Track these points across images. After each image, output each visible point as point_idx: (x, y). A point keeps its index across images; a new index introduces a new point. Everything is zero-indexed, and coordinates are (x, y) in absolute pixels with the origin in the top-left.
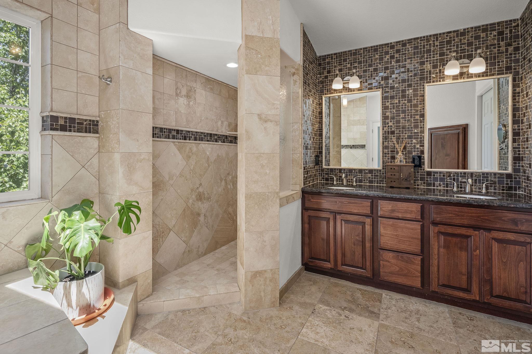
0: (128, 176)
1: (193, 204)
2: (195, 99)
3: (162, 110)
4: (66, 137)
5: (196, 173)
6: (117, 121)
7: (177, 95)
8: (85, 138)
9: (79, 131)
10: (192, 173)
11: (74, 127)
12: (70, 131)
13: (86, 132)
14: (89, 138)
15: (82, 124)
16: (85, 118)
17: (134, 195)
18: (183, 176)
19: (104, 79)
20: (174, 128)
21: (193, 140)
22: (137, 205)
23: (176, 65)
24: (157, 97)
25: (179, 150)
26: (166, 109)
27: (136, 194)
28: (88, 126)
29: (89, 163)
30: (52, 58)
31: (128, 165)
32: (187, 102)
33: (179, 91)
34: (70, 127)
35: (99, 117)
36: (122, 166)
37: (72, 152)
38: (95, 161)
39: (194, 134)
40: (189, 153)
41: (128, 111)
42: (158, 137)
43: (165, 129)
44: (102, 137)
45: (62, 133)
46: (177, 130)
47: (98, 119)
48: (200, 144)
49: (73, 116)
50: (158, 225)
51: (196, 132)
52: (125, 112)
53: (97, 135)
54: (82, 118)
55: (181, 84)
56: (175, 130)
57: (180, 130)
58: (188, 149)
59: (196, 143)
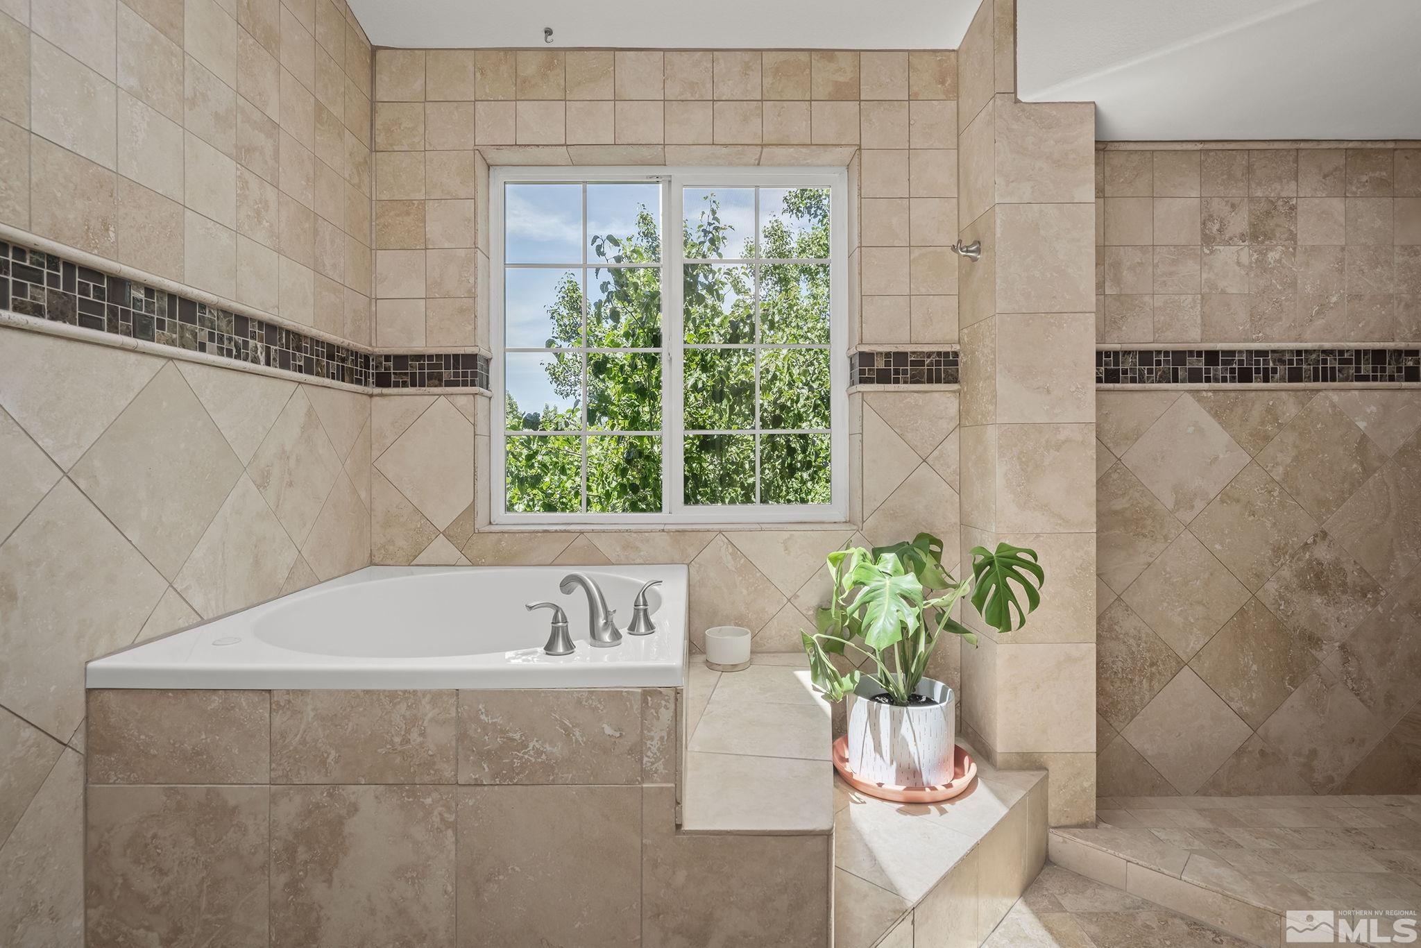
0: (1020, 486)
1: (1281, 597)
2: (1293, 237)
3: (1147, 299)
4: (888, 395)
5: (1298, 494)
6: (991, 345)
7: (1208, 239)
8: (929, 394)
9: (915, 380)
10: (1276, 494)
11: (905, 372)
12: (897, 381)
13: (930, 381)
14: (936, 395)
15: (922, 363)
16: (926, 349)
17: (1038, 535)
18: (1238, 501)
19: (961, 249)
20: (1195, 347)
21: (1282, 380)
22: (1033, 561)
23: (1200, 146)
24: (1129, 263)
25: (1216, 415)
26: (1163, 292)
27: (1045, 535)
28: (934, 368)
29: (936, 453)
30: (861, 233)
31: (1019, 458)
32: (1251, 256)
33: (1217, 226)
34: (896, 372)
35: (959, 343)
36: (1003, 459)
37: (901, 427)
38: (951, 447)
39: (1287, 357)
40: (1263, 423)
41: (1019, 316)
42: (1133, 380)
43: (1159, 352)
44: (965, 389)
45: (881, 387)
46: (1208, 353)
47: (956, 348)
48: (1318, 390)
49: (901, 349)
50: (1134, 637)
51: (1299, 352)
52: (1009, 319)
53: (955, 387)
54: (920, 350)
55: (1227, 202)
56: (1199, 353)
57: (1223, 352)
58: (1256, 413)
59: (1298, 390)
